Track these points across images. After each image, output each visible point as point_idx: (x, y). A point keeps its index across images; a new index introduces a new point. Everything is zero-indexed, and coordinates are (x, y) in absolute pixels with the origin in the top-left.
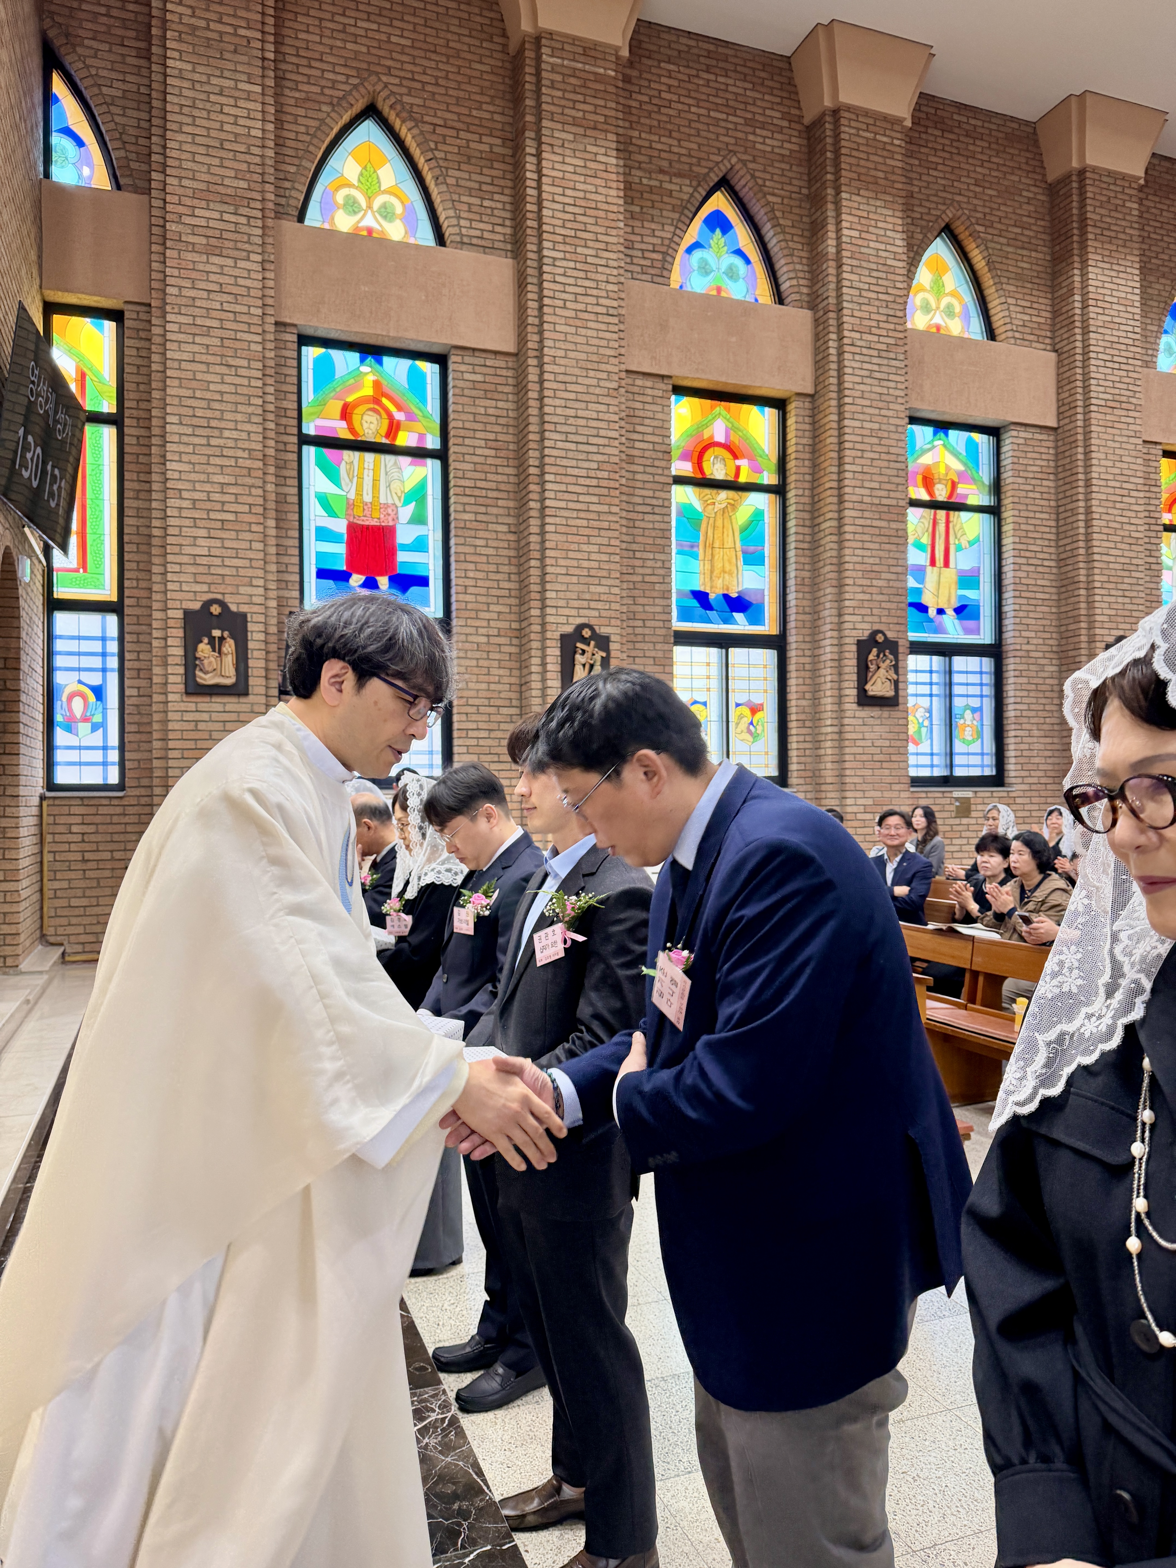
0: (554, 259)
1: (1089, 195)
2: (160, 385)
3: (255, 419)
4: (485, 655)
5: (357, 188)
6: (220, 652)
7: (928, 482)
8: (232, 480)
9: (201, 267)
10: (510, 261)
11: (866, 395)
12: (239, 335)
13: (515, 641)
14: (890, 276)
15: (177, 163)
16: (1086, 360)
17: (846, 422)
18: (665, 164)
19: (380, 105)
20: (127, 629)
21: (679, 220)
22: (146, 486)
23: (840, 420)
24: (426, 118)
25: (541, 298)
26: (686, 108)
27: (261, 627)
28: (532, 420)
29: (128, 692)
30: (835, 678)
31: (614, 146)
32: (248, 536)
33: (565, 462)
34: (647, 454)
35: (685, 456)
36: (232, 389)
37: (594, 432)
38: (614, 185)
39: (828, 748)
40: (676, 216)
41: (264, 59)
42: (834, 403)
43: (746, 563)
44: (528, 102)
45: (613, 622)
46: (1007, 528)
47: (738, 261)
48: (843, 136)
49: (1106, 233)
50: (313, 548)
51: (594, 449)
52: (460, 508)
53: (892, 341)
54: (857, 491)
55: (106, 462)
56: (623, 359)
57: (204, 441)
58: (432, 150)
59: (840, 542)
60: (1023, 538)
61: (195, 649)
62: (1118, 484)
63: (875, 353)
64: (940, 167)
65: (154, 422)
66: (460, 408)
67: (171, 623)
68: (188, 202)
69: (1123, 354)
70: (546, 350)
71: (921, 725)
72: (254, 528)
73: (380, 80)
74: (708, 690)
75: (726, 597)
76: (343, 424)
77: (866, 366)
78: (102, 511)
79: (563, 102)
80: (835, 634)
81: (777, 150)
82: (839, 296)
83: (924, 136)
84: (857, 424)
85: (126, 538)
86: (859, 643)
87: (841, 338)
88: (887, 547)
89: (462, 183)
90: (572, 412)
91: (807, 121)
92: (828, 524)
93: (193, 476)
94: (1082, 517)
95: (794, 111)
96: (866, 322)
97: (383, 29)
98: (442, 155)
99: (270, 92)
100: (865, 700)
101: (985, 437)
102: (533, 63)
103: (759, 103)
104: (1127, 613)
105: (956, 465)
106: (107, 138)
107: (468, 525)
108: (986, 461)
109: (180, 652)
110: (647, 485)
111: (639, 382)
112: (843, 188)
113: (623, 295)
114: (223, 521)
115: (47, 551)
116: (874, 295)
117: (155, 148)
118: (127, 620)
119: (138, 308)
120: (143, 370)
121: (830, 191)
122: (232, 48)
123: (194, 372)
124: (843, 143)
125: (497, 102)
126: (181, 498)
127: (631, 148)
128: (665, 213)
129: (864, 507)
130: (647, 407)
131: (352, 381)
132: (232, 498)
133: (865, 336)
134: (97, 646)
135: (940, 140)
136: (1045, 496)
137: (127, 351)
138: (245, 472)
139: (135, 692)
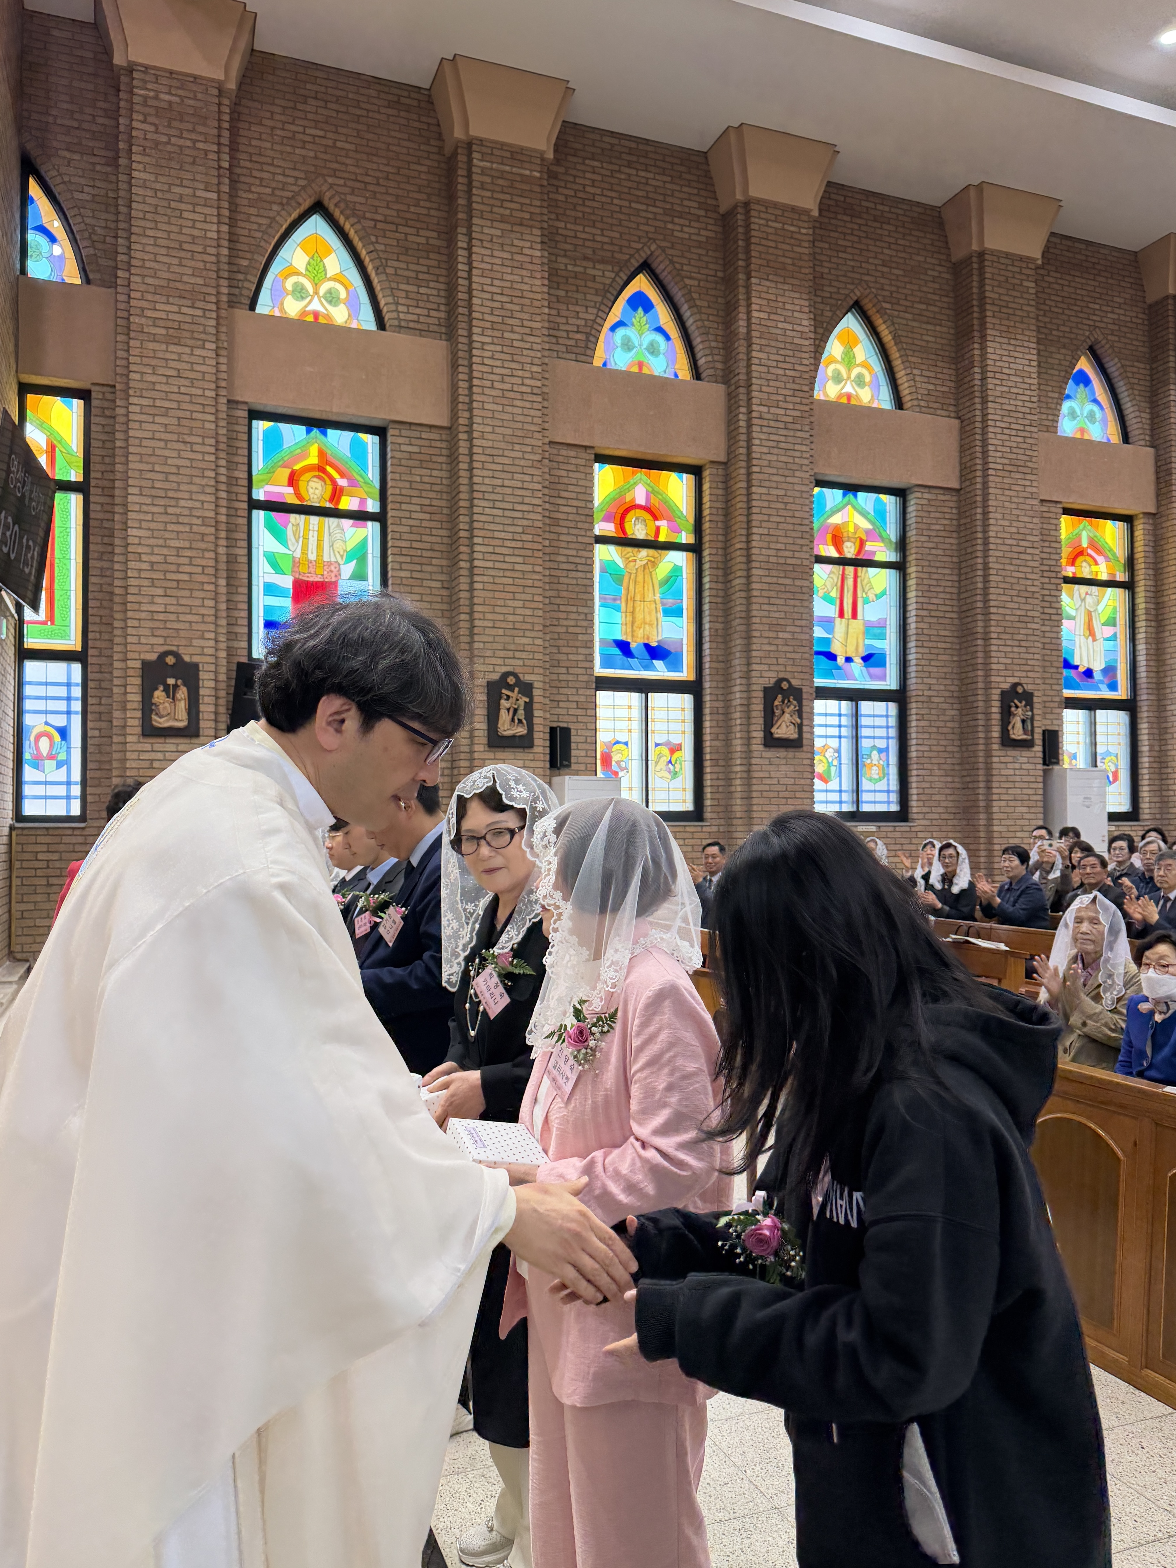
0: (483, 343)
1: (988, 275)
2: (123, 459)
3: (208, 490)
5: (304, 276)
6: (173, 698)
7: (837, 541)
8: (187, 545)
9: (160, 355)
10: (445, 343)
11: (773, 464)
12: (195, 415)
14: (797, 354)
15: (139, 263)
16: (985, 427)
17: (754, 489)
18: (589, 252)
19: (326, 202)
20: (90, 676)
21: (602, 303)
22: (109, 549)
23: (749, 487)
24: (368, 215)
25: (471, 378)
26: (609, 200)
27: (212, 676)
28: (463, 488)
29: (90, 733)
30: (744, 721)
31: (539, 239)
32: (201, 594)
33: (492, 527)
34: (571, 517)
35: (607, 518)
36: (188, 463)
37: (520, 499)
38: (538, 275)
39: (738, 785)
40: (599, 299)
41: (220, 167)
42: (743, 471)
44: (461, 201)
45: (537, 670)
46: (912, 583)
47: (659, 338)
48: (753, 226)
49: (1004, 310)
50: (261, 603)
51: (519, 515)
52: (397, 566)
53: (798, 414)
54: (764, 551)
55: (73, 525)
56: (547, 433)
58: (372, 243)
59: (748, 598)
60: (926, 591)
61: (152, 696)
62: (1014, 542)
63: (782, 425)
64: (849, 250)
65: (117, 492)
66: (397, 477)
67: (130, 672)
68: (149, 297)
69: (1020, 421)
70: (475, 426)
71: (830, 765)
72: (207, 587)
73: (326, 181)
74: (630, 731)
76: (290, 490)
77: (773, 437)
78: (69, 570)
79: (492, 202)
80: (744, 681)
81: (694, 237)
82: (749, 373)
83: (833, 221)
84: (764, 490)
85: (90, 596)
86: (766, 690)
87: (750, 412)
88: (792, 602)
89: (400, 272)
90: (499, 482)
91: (722, 210)
92: (737, 581)
93: (151, 542)
94: (980, 573)
95: (709, 201)
96: (774, 397)
97: (330, 135)
98: (382, 247)
99: (226, 197)
100: (771, 742)
101: (892, 498)
102: (465, 166)
103: (677, 194)
104: (1024, 662)
105: (865, 525)
106: (78, 237)
107: (405, 582)
108: (893, 520)
109: (138, 698)
110: (571, 545)
111: (563, 452)
112: (753, 274)
113: (547, 375)
114: (178, 581)
115: (19, 608)
116: (781, 372)
117: (121, 249)
118: (90, 668)
119: (105, 389)
120: (108, 445)
121: (741, 276)
122: (191, 160)
123: (154, 448)
124: (753, 233)
125: (434, 198)
126: (140, 561)
127: (558, 238)
128: (589, 297)
129: (770, 566)
130: (571, 475)
131: (299, 451)
132: (187, 561)
133: (772, 410)
134: (62, 692)
135: (849, 225)
136: (948, 553)
137: (93, 428)
138: (199, 537)
139: (97, 733)
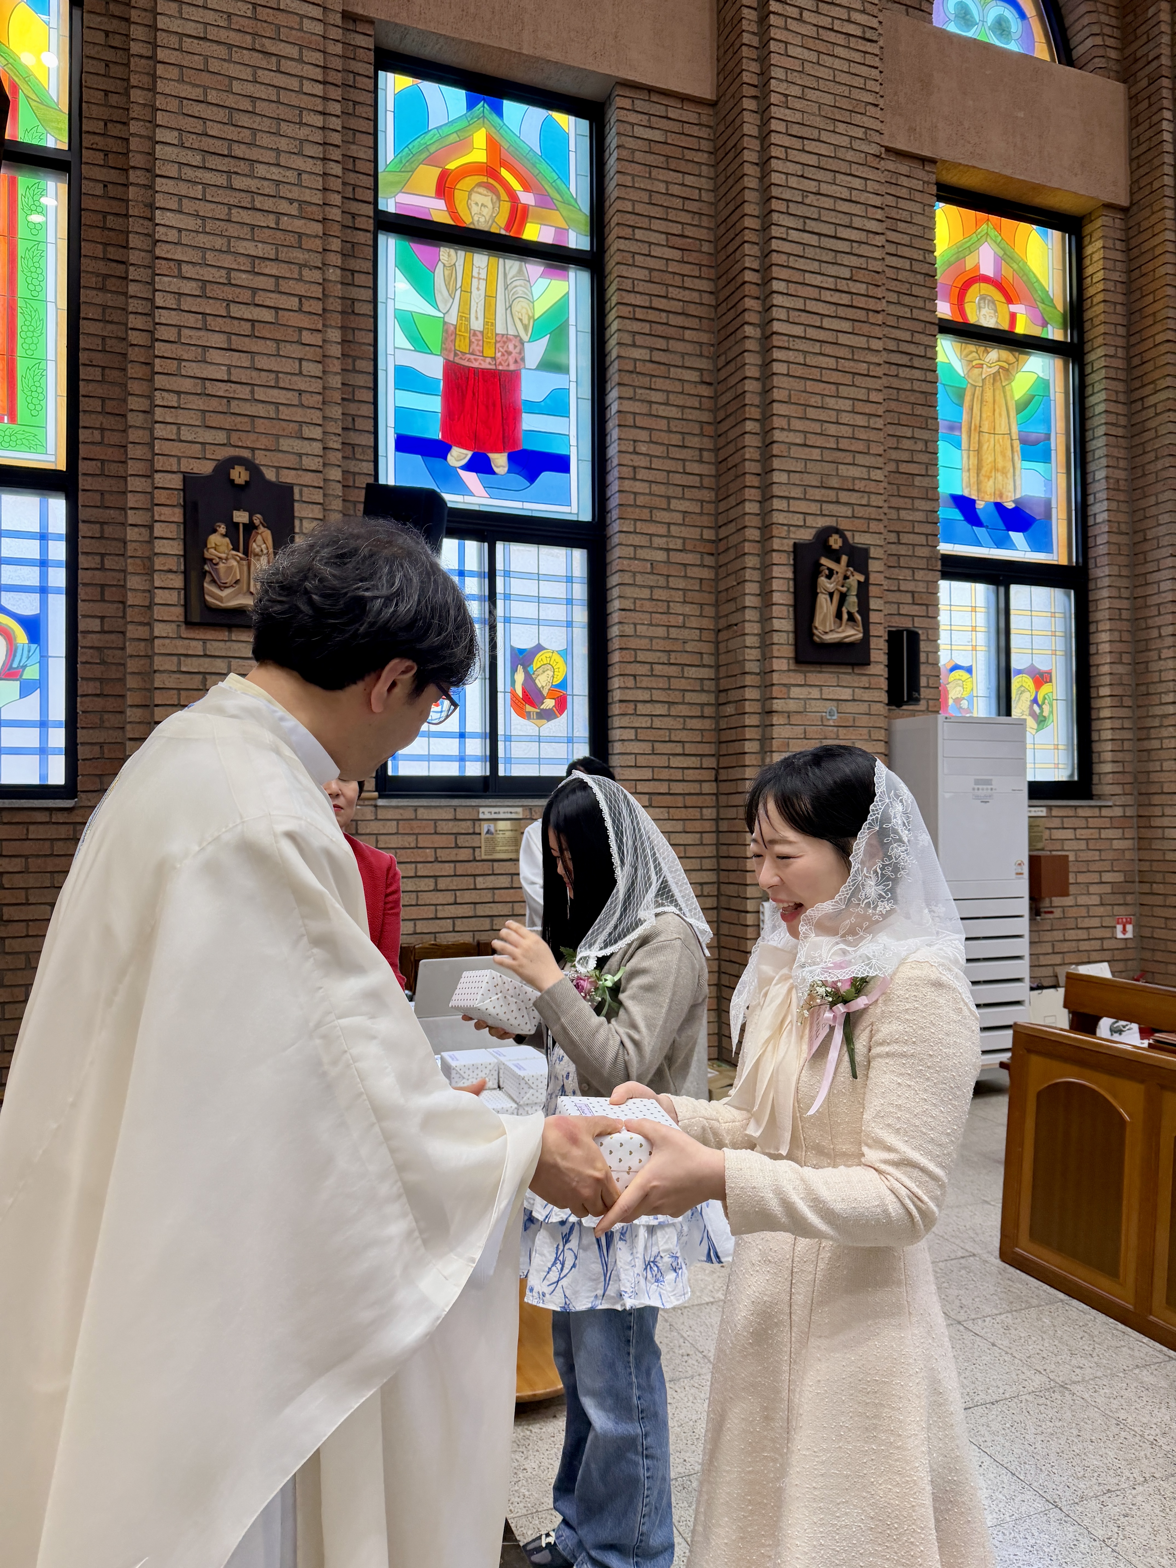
2: (146, 80)
3: (310, 150)
4: (662, 581)
6: (246, 552)
8: (270, 252)
13: (709, 561)
20: (83, 514)
22: (119, 269)
27: (317, 512)
28: (749, 195)
29: (82, 625)
32: (296, 351)
34: (902, 275)
35: (949, 292)
36: (272, 94)
37: (845, 220)
39: (1167, 739)
43: (1025, 457)
45: (874, 526)
47: (1009, 13)
50: (392, 398)
51: (844, 246)
55: (50, 239)
57: (222, 180)
61: (203, 545)
66: (626, 182)
67: (160, 498)
70: (772, 85)
72: (307, 337)
74: (975, 649)
75: (999, 506)
76: (441, 204)
78: (44, 321)
85: (83, 357)
92: (1161, 396)
93: (202, 240)
107: (640, 368)
109: (176, 548)
110: (903, 324)
114: (253, 322)
118: (82, 498)
120: (116, 69)
123: (206, 58)
126: (181, 276)
130: (902, 204)
131: (454, 138)
132: (270, 284)
134: (32, 549)
138: (292, 239)
139: (95, 625)
